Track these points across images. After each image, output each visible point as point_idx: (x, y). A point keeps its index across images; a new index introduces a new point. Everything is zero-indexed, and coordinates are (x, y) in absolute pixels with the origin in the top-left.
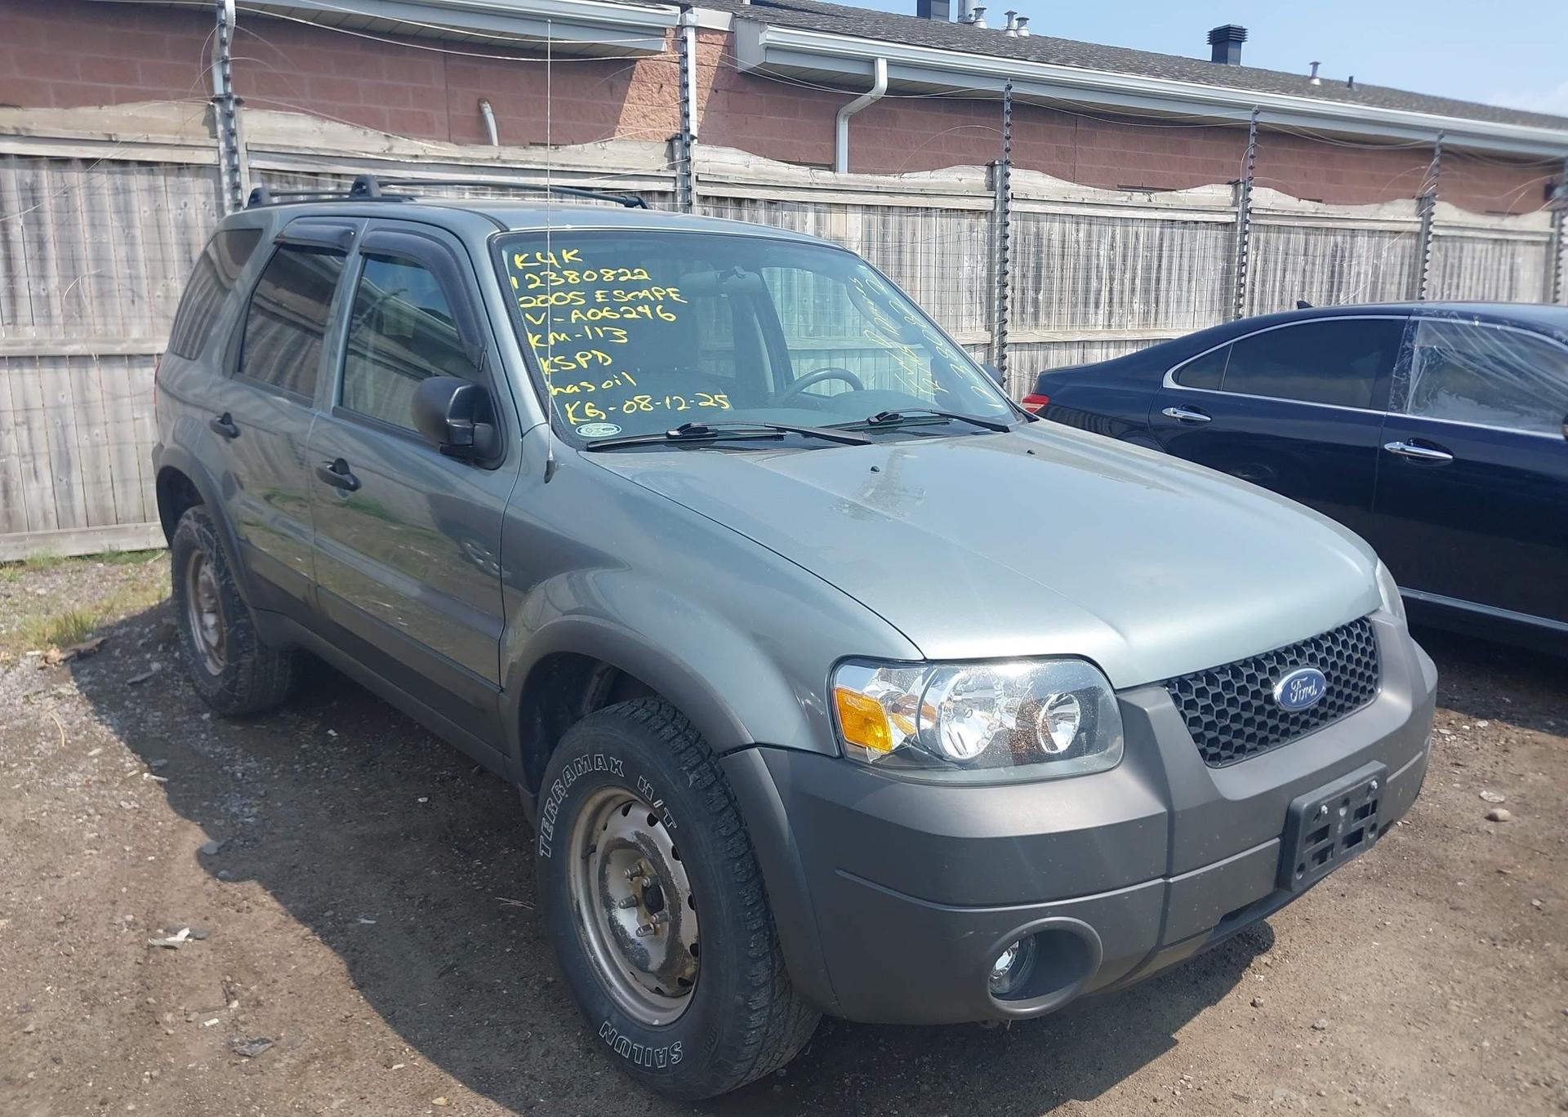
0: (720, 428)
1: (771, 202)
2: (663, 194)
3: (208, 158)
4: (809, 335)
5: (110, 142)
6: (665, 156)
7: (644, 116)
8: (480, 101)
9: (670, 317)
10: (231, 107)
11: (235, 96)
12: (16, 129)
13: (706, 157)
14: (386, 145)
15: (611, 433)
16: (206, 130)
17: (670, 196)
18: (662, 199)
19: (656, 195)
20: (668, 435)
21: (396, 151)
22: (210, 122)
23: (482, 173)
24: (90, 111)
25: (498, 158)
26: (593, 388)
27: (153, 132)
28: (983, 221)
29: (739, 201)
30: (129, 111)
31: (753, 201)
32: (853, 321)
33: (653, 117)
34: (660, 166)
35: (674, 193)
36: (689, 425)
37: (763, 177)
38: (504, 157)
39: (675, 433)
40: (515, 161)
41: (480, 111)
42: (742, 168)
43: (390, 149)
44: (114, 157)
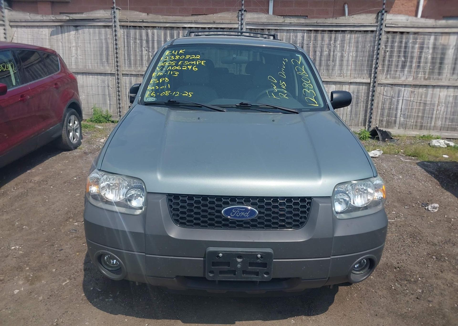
0: (180, 102)
1: (415, 33)
2: (372, 31)
3: (236, 26)
4: (425, 79)
5: (214, 23)
6: (375, 18)
7: (402, 5)
9: (196, 69)
10: (243, 12)
11: (244, 9)
12: (195, 21)
13: (391, 18)
14: (284, 20)
15: (153, 100)
16: (237, 19)
17: (375, 32)
18: (372, 33)
19: (370, 32)
21: (286, 22)
22: (238, 17)
23: (310, 27)
24: (211, 15)
25: (316, 22)
26: (158, 88)
27: (224, 20)
29: (402, 33)
30: (219, 15)
31: (408, 33)
33: (405, 4)
34: (372, 22)
35: (376, 31)
37: (413, 24)
38: (318, 22)
40: (321, 23)
41: (344, 7)
42: (405, 21)
43: (284, 21)
44: (215, 27)
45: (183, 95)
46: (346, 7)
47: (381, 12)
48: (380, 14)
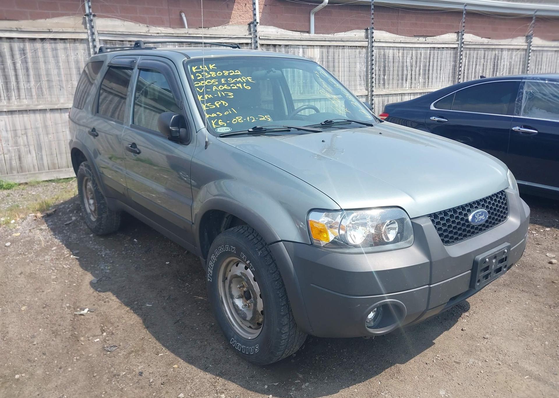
0: (267, 128)
1: (286, 46)
2: (247, 44)
3: (84, 36)
4: (300, 93)
5: (50, 32)
6: (247, 30)
7: (240, 16)
8: (181, 12)
9: (248, 88)
10: (92, 17)
11: (93, 14)
12: (16, 28)
13: (262, 30)
14: (147, 29)
15: (228, 131)
16: (83, 26)
17: (250, 45)
18: (247, 46)
19: (245, 44)
20: (248, 131)
21: (151, 31)
22: (84, 23)
23: (182, 39)
24: (42, 21)
25: (187, 33)
26: (221, 115)
27: (64, 28)
28: (364, 50)
29: (275, 46)
30: (56, 20)
31: (280, 45)
32: (317, 88)
33: (243, 16)
34: (246, 34)
35: (251, 43)
36: (256, 127)
37: (283, 36)
38: (189, 32)
39: (251, 130)
40: (193, 34)
41: (181, 16)
42: (276, 33)
43: (148, 31)
44: (51, 38)
45: (260, 119)
46: (183, 15)
47: (253, 23)
48: (252, 25)
